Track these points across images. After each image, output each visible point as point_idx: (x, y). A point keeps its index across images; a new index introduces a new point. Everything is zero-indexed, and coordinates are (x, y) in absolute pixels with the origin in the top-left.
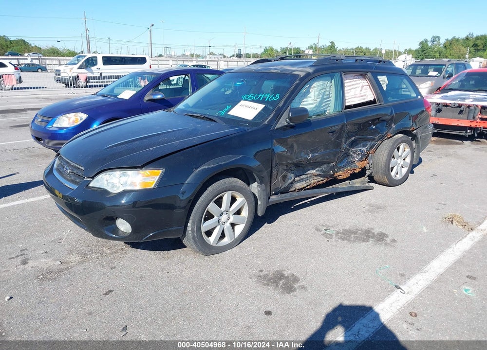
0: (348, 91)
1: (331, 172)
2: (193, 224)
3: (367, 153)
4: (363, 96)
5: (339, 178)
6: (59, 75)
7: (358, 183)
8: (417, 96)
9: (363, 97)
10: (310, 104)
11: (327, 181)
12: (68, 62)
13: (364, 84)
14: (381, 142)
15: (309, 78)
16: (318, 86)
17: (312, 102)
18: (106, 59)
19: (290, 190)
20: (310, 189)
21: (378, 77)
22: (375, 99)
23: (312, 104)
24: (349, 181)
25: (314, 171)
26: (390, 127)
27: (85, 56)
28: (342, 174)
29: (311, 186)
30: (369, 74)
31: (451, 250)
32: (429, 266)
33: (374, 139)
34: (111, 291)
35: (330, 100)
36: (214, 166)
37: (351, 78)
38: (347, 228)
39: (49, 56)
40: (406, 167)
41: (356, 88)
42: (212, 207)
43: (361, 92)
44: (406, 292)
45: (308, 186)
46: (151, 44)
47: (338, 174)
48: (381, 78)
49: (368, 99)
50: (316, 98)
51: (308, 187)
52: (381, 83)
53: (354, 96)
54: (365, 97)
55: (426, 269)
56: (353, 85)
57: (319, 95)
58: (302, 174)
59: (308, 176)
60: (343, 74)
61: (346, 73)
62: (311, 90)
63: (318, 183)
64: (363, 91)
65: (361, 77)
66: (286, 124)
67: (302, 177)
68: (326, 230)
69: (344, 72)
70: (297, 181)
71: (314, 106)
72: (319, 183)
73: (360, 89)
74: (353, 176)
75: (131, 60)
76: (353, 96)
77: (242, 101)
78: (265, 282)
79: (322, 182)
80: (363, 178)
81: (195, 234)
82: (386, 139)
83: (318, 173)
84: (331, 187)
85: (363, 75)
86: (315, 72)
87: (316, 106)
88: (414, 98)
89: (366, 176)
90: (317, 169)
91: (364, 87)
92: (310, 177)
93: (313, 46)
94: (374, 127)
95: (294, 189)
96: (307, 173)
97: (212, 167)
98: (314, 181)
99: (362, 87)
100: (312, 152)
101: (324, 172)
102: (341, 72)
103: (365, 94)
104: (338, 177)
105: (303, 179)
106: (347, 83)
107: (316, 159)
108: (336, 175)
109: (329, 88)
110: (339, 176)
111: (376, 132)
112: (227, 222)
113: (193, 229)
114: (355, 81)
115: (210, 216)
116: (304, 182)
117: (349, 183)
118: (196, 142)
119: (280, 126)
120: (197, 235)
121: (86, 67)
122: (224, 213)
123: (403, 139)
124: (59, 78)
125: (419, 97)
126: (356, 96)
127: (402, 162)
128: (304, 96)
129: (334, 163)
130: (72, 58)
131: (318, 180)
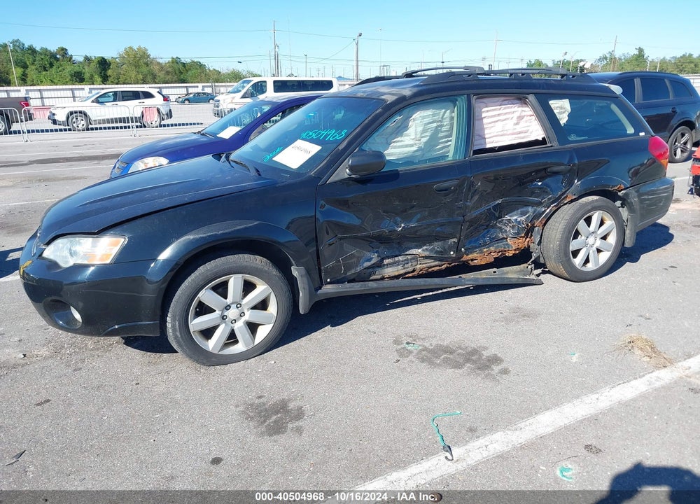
0: (490, 125)
1: (452, 253)
2: (173, 319)
3: (527, 225)
4: (520, 133)
5: (472, 263)
6: (218, 107)
7: (512, 273)
8: (636, 133)
9: (522, 135)
10: (407, 146)
11: (447, 268)
12: (230, 89)
13: (524, 114)
14: (555, 208)
15: (404, 105)
16: (423, 117)
17: (411, 142)
18: (280, 84)
19: (371, 278)
20: (413, 277)
21: (551, 102)
22: (544, 139)
23: (412, 146)
24: (495, 269)
25: (420, 250)
26: (571, 184)
27: (250, 81)
28: (477, 257)
29: (415, 273)
30: (531, 98)
31: (597, 396)
32: (531, 420)
33: (540, 204)
34: (48, 401)
35: (451, 141)
36: (205, 235)
37: (496, 104)
38: (445, 343)
39: (230, 82)
40: (608, 251)
41: (505, 120)
42: (207, 296)
43: (516, 127)
44: (455, 459)
45: (409, 273)
46: (358, 61)
47: (471, 256)
48: (555, 104)
49: (532, 138)
50: (418, 136)
51: (410, 275)
52: (555, 111)
53: (502, 133)
54: (526, 134)
55: (522, 425)
56: (499, 115)
57: (425, 131)
58: (397, 254)
59: (409, 257)
60: (473, 98)
61: (481, 96)
62: (410, 124)
63: (430, 270)
64: (523, 123)
65: (518, 102)
66: (347, 176)
67: (396, 259)
68: (408, 343)
69: (475, 94)
70: (387, 265)
71: (415, 148)
72: (433, 269)
73: (515, 120)
74: (501, 262)
75: (313, 84)
76: (500, 133)
77: (299, 140)
78: (251, 414)
79: (438, 268)
80: (522, 266)
81: (178, 334)
82: (566, 204)
83: (427, 254)
84: (457, 277)
85: (522, 100)
86: (415, 95)
87: (420, 149)
88: (631, 135)
89: (529, 262)
90: (425, 248)
91: (525, 118)
92: (411, 259)
93: (608, 56)
94: (540, 184)
95: (379, 277)
96: (407, 253)
97: (201, 238)
98: (421, 266)
99: (520, 118)
100: (405, 220)
101: (437, 252)
102: (469, 96)
103: (525, 129)
104: (470, 262)
105: (399, 261)
106: (488, 111)
107: (416, 231)
108: (465, 258)
109: (448, 120)
110: (472, 260)
111: (543, 191)
112: (239, 319)
113: (173, 326)
114: (505, 109)
115: (203, 309)
116: (400, 267)
117: (495, 272)
118: (187, 200)
119: (337, 179)
120: (181, 336)
121: (252, 95)
122: (233, 306)
123: (599, 204)
124: (218, 110)
125: (642, 134)
126: (505, 132)
127: (599, 243)
128: (397, 134)
129: (456, 240)
130: (235, 84)
131: (428, 265)
